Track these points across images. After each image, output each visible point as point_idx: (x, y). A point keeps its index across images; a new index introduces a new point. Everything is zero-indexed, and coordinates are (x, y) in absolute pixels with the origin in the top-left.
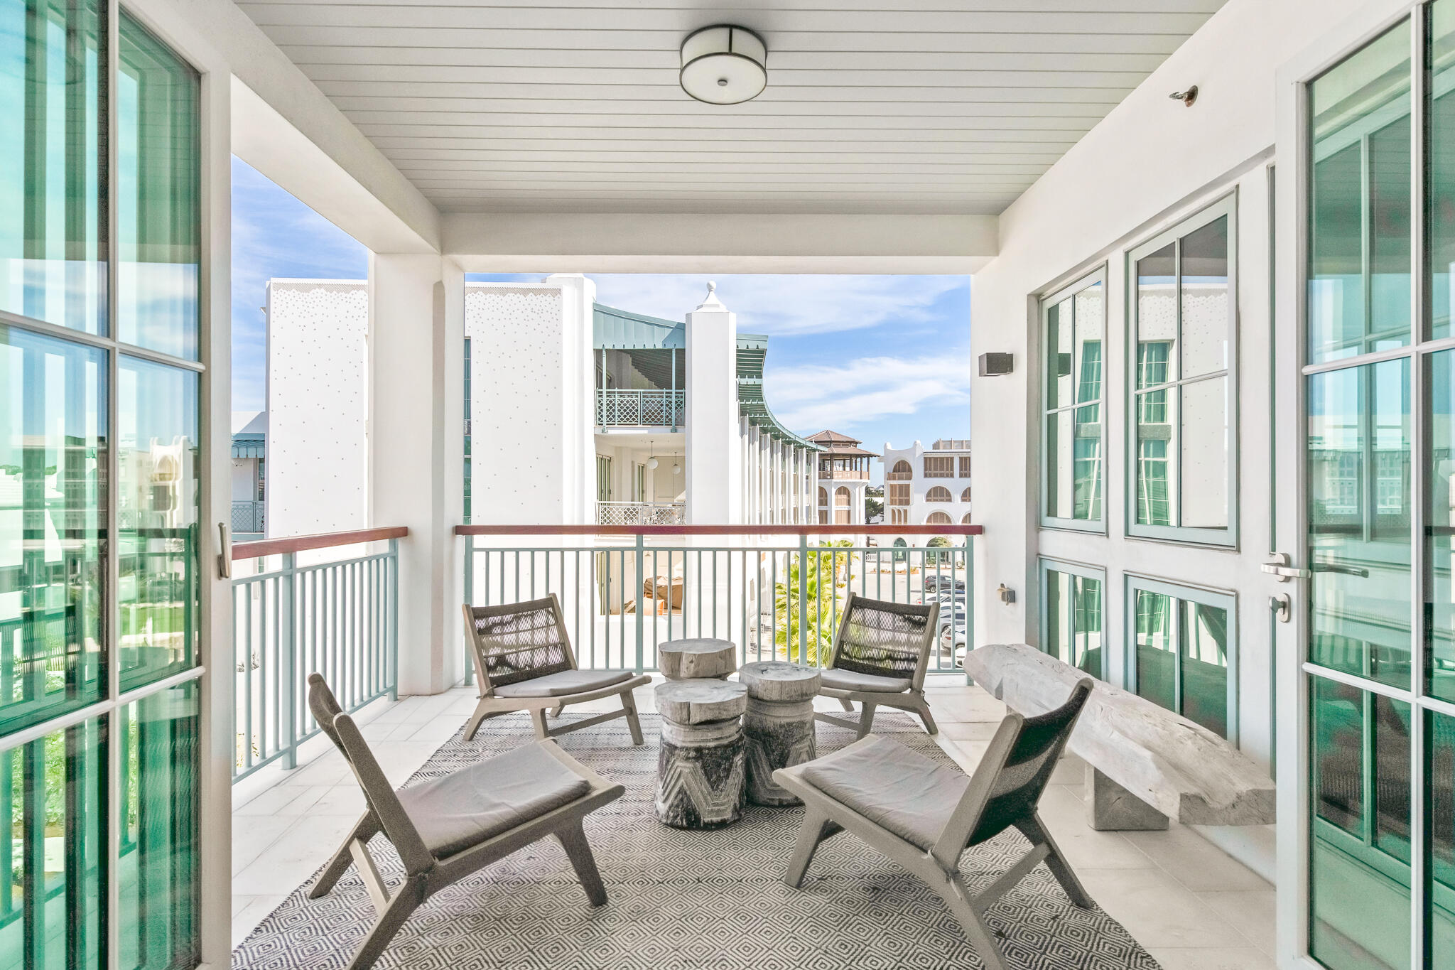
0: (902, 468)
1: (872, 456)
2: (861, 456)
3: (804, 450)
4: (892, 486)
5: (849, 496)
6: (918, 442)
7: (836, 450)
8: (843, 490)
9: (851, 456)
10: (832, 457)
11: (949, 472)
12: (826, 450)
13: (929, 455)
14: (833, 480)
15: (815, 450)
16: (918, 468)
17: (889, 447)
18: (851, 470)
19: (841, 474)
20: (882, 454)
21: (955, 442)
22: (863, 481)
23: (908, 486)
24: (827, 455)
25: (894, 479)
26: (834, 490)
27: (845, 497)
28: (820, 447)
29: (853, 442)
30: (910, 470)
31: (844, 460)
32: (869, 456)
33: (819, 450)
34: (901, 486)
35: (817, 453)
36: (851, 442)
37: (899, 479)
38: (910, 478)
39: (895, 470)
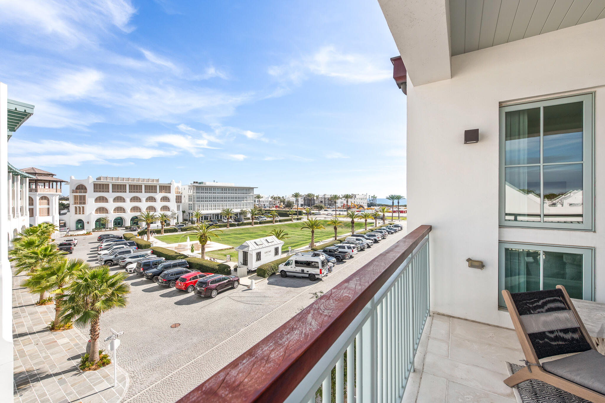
0: (81, 188)
1: (63, 181)
2: (57, 182)
3: (19, 177)
4: (75, 196)
5: (48, 200)
6: (90, 176)
7: (40, 178)
8: (44, 198)
9: (49, 181)
10: (36, 181)
11: (107, 190)
12: (34, 177)
13: (96, 183)
14: (38, 193)
15: (26, 177)
16: (90, 188)
17: (73, 178)
18: (49, 188)
19: (42, 190)
20: (69, 181)
21: (109, 177)
22: (58, 193)
23: (84, 196)
24: (33, 180)
25: (77, 192)
26: (38, 198)
27: (46, 201)
28: (30, 176)
29: (51, 174)
30: (86, 189)
31: (44, 183)
32: (61, 182)
33: (29, 177)
34: (80, 196)
35: (28, 179)
36: (49, 174)
37: (79, 193)
38: (86, 192)
39: (77, 188)
